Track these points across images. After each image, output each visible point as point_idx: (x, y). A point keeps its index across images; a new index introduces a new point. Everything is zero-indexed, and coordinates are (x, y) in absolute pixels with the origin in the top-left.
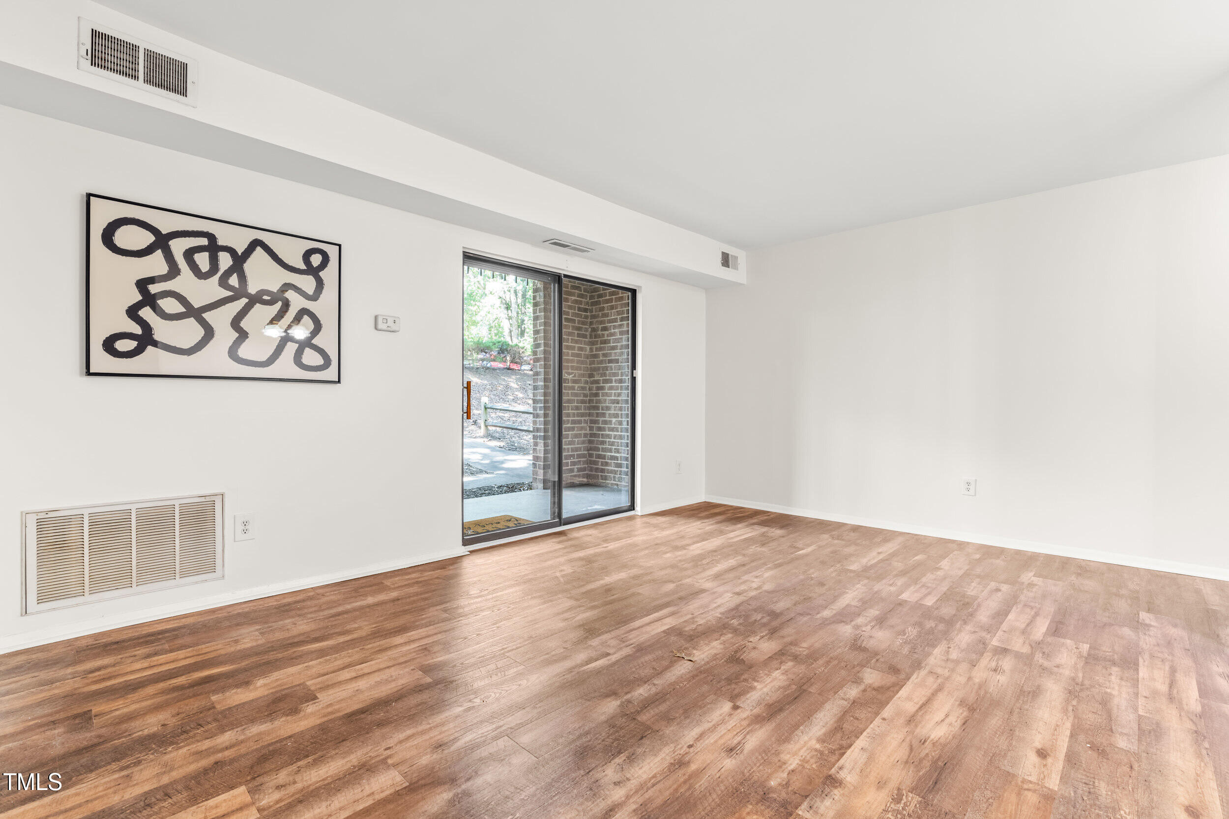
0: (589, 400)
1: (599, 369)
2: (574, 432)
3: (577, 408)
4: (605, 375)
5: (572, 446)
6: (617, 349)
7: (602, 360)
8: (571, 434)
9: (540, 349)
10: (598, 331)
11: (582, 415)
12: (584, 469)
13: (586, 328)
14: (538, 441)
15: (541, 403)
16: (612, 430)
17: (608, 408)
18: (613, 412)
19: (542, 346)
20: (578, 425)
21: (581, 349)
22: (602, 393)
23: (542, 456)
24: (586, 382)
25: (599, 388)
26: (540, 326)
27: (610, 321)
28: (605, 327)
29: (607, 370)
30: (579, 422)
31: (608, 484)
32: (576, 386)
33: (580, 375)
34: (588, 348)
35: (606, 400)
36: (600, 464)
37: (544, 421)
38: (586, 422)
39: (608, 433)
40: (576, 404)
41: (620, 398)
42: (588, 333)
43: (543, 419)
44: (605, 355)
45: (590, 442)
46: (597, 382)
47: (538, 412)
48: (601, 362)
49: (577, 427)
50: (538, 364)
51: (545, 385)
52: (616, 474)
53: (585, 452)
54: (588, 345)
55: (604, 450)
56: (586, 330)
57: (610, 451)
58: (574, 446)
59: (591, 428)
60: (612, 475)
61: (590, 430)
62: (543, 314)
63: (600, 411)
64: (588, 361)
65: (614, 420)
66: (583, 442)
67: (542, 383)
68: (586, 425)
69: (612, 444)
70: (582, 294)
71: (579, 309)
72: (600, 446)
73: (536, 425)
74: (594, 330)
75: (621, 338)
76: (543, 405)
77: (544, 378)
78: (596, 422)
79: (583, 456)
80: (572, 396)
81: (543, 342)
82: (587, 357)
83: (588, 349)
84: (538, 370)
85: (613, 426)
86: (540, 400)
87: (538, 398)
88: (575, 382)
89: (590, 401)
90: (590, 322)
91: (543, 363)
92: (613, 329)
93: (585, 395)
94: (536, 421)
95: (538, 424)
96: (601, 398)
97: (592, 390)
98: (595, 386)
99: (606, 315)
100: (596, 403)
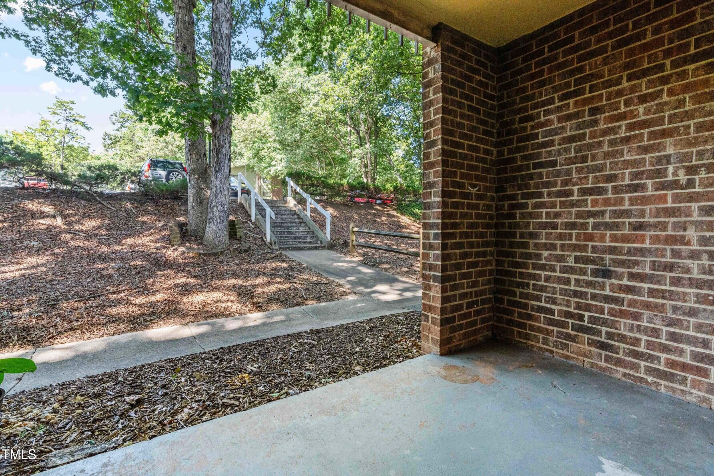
0: (496, 224)
1: (515, 178)
2: (478, 269)
3: (482, 235)
4: (527, 187)
5: (476, 289)
6: (554, 146)
7: (521, 166)
8: (475, 272)
9: (435, 149)
10: (514, 124)
11: (487, 244)
12: (489, 319)
13: (492, 123)
14: (431, 283)
15: (438, 229)
16: (543, 267)
17: (534, 236)
18: (544, 241)
19: (440, 143)
20: (483, 259)
21: (487, 152)
22: (522, 214)
23: (439, 306)
24: (492, 199)
25: (513, 207)
26: (434, 115)
27: (536, 106)
28: (528, 116)
29: (532, 179)
30: (484, 254)
31: (533, 346)
32: (482, 203)
33: (487, 189)
34: (495, 151)
35: (529, 223)
36: (516, 315)
37: (443, 255)
38: (491, 254)
39: (533, 272)
40: (480, 230)
41: (559, 221)
42: (495, 131)
43: (439, 252)
44: (525, 158)
45: (496, 281)
46: (513, 197)
47: (432, 241)
48: (520, 168)
49: (482, 261)
50: (432, 171)
51: (443, 202)
52: (548, 334)
53: (491, 296)
54: (496, 147)
55: (527, 296)
56: (493, 127)
57: (538, 298)
58: (479, 288)
59: (499, 263)
60: (541, 336)
61: (496, 265)
62: (440, 95)
63: (518, 239)
64: (495, 168)
65: (545, 254)
66: (489, 282)
67: (439, 199)
68: (491, 258)
69: (543, 289)
70: (489, 74)
71: (486, 95)
72: (518, 290)
73: (428, 259)
74: (504, 124)
75: (562, 128)
76: (440, 231)
77: (443, 191)
78: (508, 254)
79: (488, 300)
80: (477, 218)
81: (440, 137)
82: (493, 163)
83: (495, 153)
84: (432, 179)
85: (544, 262)
86: (437, 224)
87: (432, 221)
88: (480, 197)
89: (497, 226)
90: (498, 114)
91: (440, 168)
92: (544, 116)
93: (491, 217)
94: (428, 254)
95: (431, 259)
96: (518, 220)
97: (501, 209)
98: (506, 203)
99: (531, 97)
100: (510, 227)
